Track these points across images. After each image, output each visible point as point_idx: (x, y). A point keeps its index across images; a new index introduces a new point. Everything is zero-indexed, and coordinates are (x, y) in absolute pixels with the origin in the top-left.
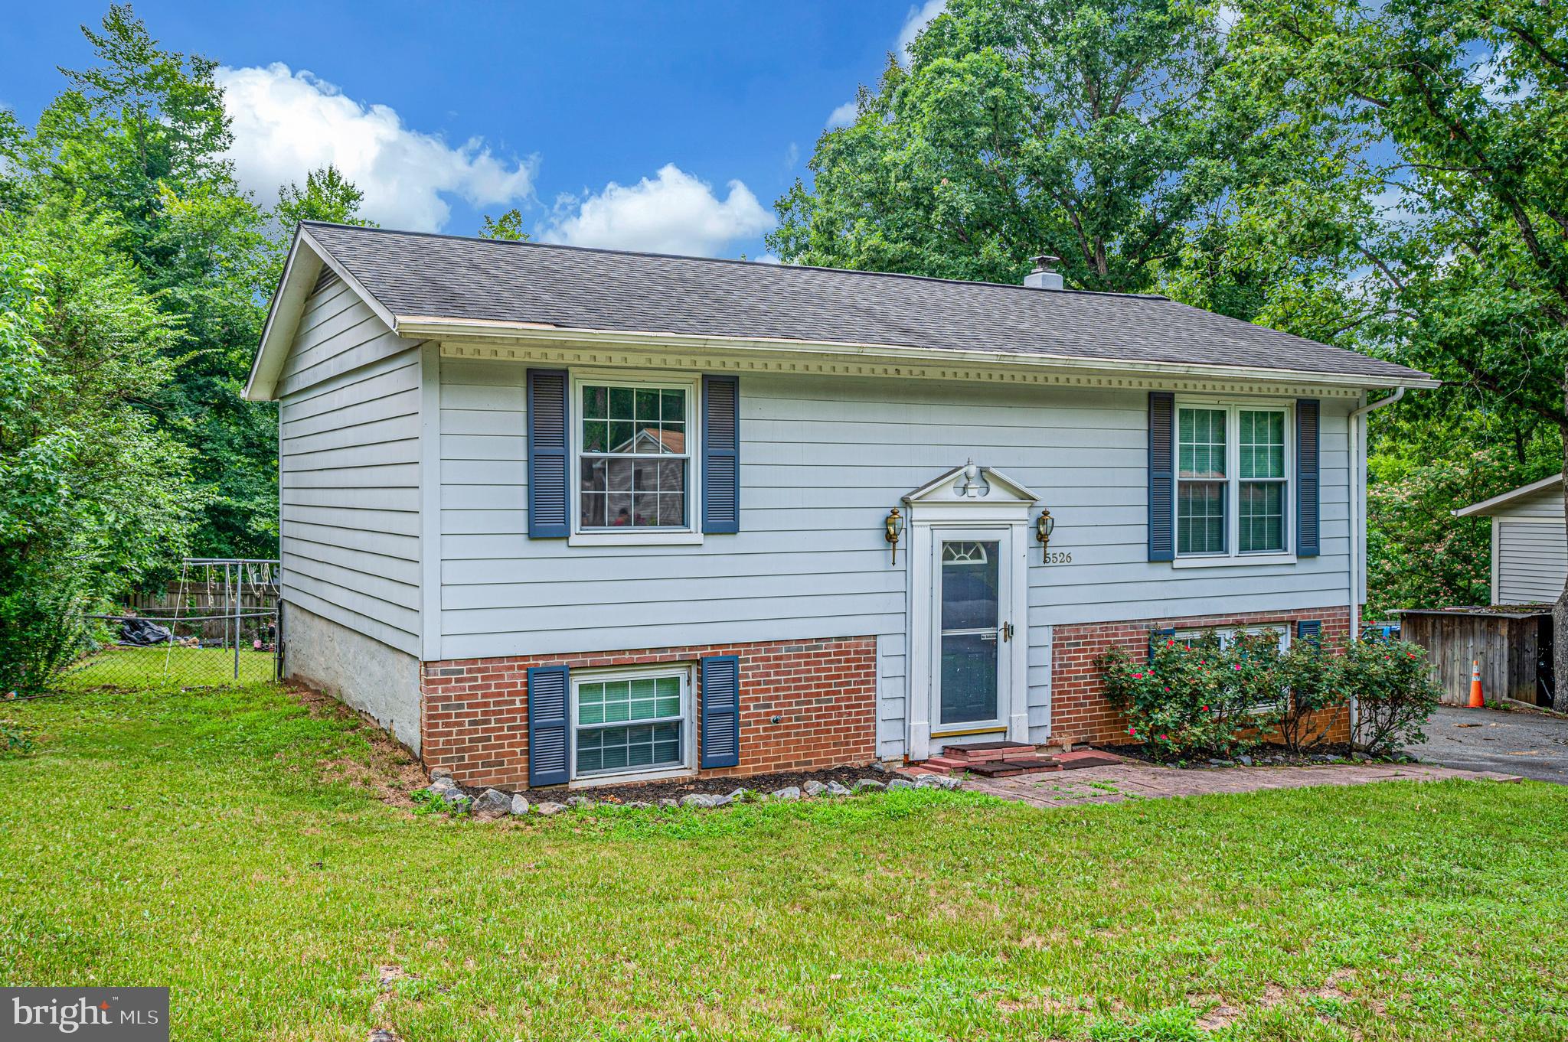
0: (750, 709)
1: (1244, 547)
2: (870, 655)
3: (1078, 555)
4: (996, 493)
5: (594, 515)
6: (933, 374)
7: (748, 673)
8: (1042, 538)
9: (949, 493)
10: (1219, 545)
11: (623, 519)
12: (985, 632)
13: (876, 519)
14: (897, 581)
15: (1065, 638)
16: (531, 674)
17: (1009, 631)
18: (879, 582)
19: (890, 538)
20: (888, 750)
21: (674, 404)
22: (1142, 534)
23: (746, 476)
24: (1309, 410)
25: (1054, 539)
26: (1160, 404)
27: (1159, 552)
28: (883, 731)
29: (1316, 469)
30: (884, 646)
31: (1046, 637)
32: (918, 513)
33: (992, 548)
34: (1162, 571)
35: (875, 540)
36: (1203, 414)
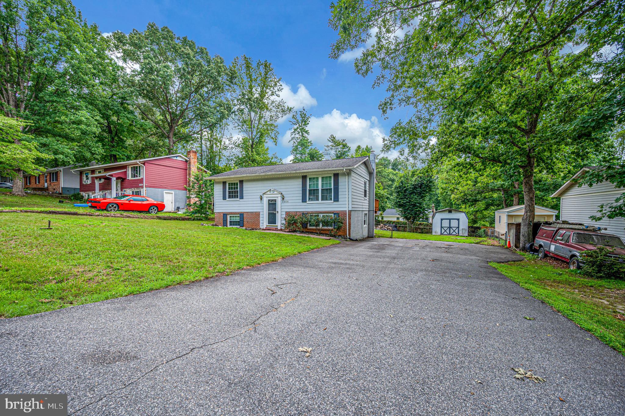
0: (245, 220)
1: (322, 200)
2: (259, 214)
3: (289, 201)
4: (275, 193)
5: (229, 197)
6: (266, 177)
7: (245, 216)
8: (283, 199)
9: (269, 193)
10: (318, 200)
11: (232, 198)
12: (274, 212)
13: (259, 197)
14: (262, 205)
15: (287, 213)
16: (224, 214)
17: (278, 212)
18: (260, 205)
19: (261, 199)
20: (261, 227)
21: (237, 184)
22: (301, 198)
23: (244, 192)
24: (336, 176)
25: (285, 199)
26: (304, 178)
27: (304, 200)
28: (261, 224)
29: (338, 185)
30: (261, 213)
31: (284, 213)
32: (265, 196)
33: (275, 200)
34: (304, 204)
35: (259, 199)
36: (314, 178)
